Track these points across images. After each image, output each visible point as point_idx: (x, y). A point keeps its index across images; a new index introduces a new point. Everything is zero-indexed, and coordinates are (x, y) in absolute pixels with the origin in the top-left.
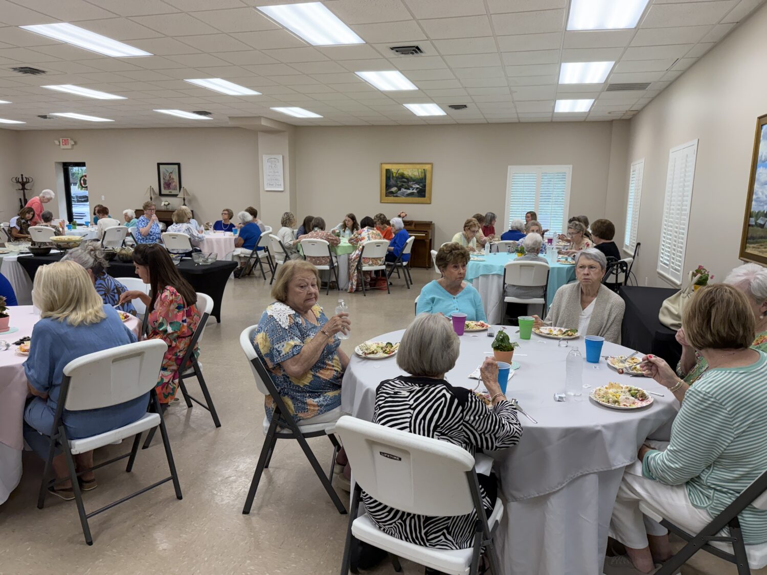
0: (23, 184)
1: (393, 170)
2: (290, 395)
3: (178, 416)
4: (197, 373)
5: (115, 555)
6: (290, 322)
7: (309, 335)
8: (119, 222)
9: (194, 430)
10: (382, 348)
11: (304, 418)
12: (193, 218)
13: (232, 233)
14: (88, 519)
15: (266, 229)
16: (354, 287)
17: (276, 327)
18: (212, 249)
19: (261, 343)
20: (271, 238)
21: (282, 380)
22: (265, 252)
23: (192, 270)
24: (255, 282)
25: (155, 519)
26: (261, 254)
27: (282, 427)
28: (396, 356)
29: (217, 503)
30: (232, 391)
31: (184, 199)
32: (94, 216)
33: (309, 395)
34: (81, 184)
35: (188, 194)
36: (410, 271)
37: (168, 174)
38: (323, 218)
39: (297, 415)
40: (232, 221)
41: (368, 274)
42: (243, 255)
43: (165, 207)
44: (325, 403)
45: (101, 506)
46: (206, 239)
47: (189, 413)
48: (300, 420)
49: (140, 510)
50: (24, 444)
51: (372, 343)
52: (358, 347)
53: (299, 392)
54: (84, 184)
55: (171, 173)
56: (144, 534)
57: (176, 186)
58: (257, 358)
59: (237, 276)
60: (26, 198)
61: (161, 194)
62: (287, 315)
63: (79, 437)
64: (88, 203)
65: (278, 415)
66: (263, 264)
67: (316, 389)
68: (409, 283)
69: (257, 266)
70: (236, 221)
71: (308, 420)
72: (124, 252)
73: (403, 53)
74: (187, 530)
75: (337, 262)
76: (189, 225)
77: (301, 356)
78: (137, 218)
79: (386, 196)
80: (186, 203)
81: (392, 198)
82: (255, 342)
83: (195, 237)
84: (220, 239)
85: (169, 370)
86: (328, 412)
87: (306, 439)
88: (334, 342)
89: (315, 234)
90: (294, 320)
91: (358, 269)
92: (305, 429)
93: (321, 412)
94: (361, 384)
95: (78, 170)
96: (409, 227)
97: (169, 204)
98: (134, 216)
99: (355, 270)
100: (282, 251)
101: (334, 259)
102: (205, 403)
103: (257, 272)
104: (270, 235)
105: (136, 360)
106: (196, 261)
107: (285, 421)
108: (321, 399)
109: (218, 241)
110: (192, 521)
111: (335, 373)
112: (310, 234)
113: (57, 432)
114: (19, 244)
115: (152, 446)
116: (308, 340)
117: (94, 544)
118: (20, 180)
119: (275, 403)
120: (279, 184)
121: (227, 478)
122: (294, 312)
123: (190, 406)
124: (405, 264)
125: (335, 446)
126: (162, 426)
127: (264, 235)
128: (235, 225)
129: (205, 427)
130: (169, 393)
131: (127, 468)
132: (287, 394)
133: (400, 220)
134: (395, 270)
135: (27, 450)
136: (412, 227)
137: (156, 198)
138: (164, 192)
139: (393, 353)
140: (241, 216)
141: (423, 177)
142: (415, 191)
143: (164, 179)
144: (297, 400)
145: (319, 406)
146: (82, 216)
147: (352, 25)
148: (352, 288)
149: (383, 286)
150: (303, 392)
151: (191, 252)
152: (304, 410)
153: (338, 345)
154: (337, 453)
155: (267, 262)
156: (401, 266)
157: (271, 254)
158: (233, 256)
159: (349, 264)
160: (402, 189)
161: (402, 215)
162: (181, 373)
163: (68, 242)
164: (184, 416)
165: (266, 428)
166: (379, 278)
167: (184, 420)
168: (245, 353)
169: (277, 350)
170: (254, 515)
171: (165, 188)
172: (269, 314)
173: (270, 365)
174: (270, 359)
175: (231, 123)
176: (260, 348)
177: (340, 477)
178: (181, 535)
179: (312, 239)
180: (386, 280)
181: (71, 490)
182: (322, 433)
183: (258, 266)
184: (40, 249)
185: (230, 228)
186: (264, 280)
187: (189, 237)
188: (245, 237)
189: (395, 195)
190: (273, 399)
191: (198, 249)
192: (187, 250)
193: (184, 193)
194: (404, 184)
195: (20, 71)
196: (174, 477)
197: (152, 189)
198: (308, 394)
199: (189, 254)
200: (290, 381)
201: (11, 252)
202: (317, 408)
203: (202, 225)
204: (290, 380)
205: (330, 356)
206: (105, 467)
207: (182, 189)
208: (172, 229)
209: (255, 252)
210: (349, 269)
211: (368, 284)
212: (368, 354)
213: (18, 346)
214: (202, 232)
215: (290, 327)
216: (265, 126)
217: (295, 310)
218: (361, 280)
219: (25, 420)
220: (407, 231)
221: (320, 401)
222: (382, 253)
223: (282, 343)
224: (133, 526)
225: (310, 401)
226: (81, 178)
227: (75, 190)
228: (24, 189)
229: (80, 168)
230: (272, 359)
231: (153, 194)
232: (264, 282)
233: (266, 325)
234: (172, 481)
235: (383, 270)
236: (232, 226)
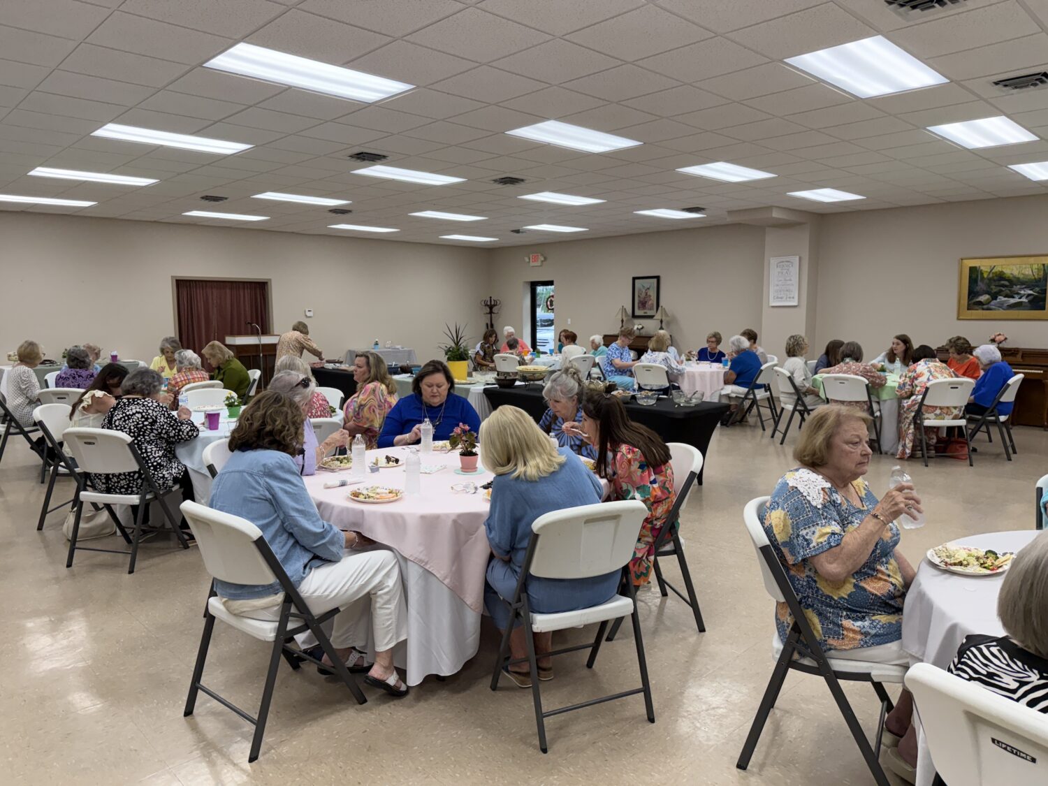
0: (491, 307)
1: (982, 268)
2: (817, 609)
3: (648, 606)
4: (678, 551)
5: (572, 774)
6: (824, 498)
7: (852, 522)
8: (585, 350)
9: (668, 629)
10: (978, 558)
11: (838, 648)
12: (672, 346)
13: (721, 365)
14: (544, 719)
15: (769, 359)
16: (908, 451)
17: (802, 504)
18: (694, 385)
19: (776, 526)
20: (776, 371)
21: (805, 584)
22: (766, 391)
23: (672, 413)
24: (749, 432)
25: (619, 740)
26: (760, 394)
27: (802, 655)
28: (1004, 576)
29: (700, 741)
30: (719, 584)
31: (661, 322)
32: (559, 343)
33: (847, 615)
34: (547, 306)
35: (667, 315)
36: (1011, 431)
37: (644, 291)
38: (860, 343)
39: (826, 641)
40: (720, 348)
41: (934, 432)
42: (734, 395)
43: (638, 331)
44: (873, 632)
45: (558, 707)
46: (687, 372)
47: (663, 604)
48: (830, 649)
49: (602, 723)
50: (484, 609)
51: (960, 548)
52: (932, 550)
53: (831, 606)
54: (550, 306)
55: (648, 289)
56: (607, 758)
57: (653, 304)
58: (769, 545)
59: (725, 423)
60: (493, 322)
61: (634, 316)
62: (820, 487)
63: (541, 611)
64: (553, 327)
65: (797, 634)
66: (761, 409)
67: (860, 606)
68: (1010, 450)
69: (753, 410)
70: (726, 347)
71: (844, 653)
72: (592, 386)
73: (1016, 88)
74: (660, 768)
75: (880, 411)
76: (666, 353)
77: (842, 549)
78: (607, 345)
79: (968, 309)
80: (663, 327)
81: (980, 312)
82: (767, 523)
83: (674, 368)
84: (705, 372)
85: (644, 541)
86: (878, 647)
87: (839, 680)
88: (891, 538)
89: (845, 368)
90: (830, 497)
91: (915, 423)
92: (838, 665)
93: (865, 645)
94: (943, 615)
95: (543, 290)
96: (1011, 359)
97: (642, 328)
98: (602, 343)
99: (910, 424)
100: (792, 391)
101: (875, 406)
102: (685, 594)
103: (751, 419)
104: (776, 368)
105: (610, 525)
106: (677, 401)
107: (806, 646)
108: (867, 623)
109: (702, 375)
110: (666, 758)
111: (892, 588)
112: (837, 368)
113: (519, 600)
114: (485, 374)
115: (618, 639)
116: (850, 528)
117: (549, 753)
118: (489, 303)
119: (792, 616)
120: (792, 296)
121: (714, 708)
122: (828, 485)
123: (664, 594)
124: (1003, 418)
125: (882, 700)
126: (634, 616)
127: (766, 368)
128: (725, 352)
129: (685, 629)
130: (642, 573)
131: (588, 662)
132: (812, 606)
133: (993, 347)
134: (984, 428)
135: (484, 614)
136: (1019, 359)
137: (628, 320)
138: (638, 312)
139: (1000, 570)
140: (733, 341)
141: (1041, 277)
142: (1024, 300)
143: (639, 296)
144: (827, 618)
145: (862, 634)
146: (545, 342)
147: (929, 58)
148: (904, 452)
149: (961, 453)
150: (837, 607)
151: (668, 389)
152: (837, 635)
153: (896, 543)
154: (887, 715)
155: (768, 406)
156: (996, 423)
157: (774, 395)
158: (721, 396)
159: (899, 415)
160: (1000, 297)
161: (997, 338)
162: (658, 549)
163: (534, 373)
164: (656, 606)
165: (778, 650)
166: (953, 439)
167: (656, 612)
168: (751, 535)
169: (804, 538)
170: (753, 774)
171: (639, 308)
172: (791, 485)
173: (790, 559)
174: (790, 551)
175: (729, 220)
176: (775, 532)
177: (891, 751)
178: (653, 773)
179: (841, 375)
180: (967, 444)
181: (527, 674)
182: (865, 677)
183: (755, 410)
184: (505, 380)
185: (717, 357)
186: (762, 431)
187: (667, 369)
188: (738, 370)
189: (985, 307)
190: (789, 610)
191: (677, 385)
192: (662, 385)
193: (662, 314)
194: (1003, 289)
195: (501, 182)
196: (646, 690)
197: (624, 310)
198: (845, 613)
199: (665, 391)
200: (817, 588)
201: (478, 382)
202: (859, 637)
203: (683, 355)
204: (818, 586)
205: (884, 559)
206: (564, 655)
207: (660, 308)
208: (647, 358)
209: (751, 392)
210: (899, 422)
211: (932, 448)
212: (951, 565)
213: (486, 491)
214: (682, 362)
215: (824, 506)
216: (779, 219)
217: (831, 483)
218: (921, 440)
219: (488, 579)
220: (1009, 364)
221: (864, 627)
222: (961, 398)
223: (813, 529)
224: (594, 743)
225: (847, 623)
226: (548, 299)
227: (541, 313)
228: (491, 312)
229: (545, 287)
230: (793, 552)
231: (626, 317)
232: (763, 434)
233: (786, 500)
234: (643, 693)
235: (960, 428)
236: (721, 354)
